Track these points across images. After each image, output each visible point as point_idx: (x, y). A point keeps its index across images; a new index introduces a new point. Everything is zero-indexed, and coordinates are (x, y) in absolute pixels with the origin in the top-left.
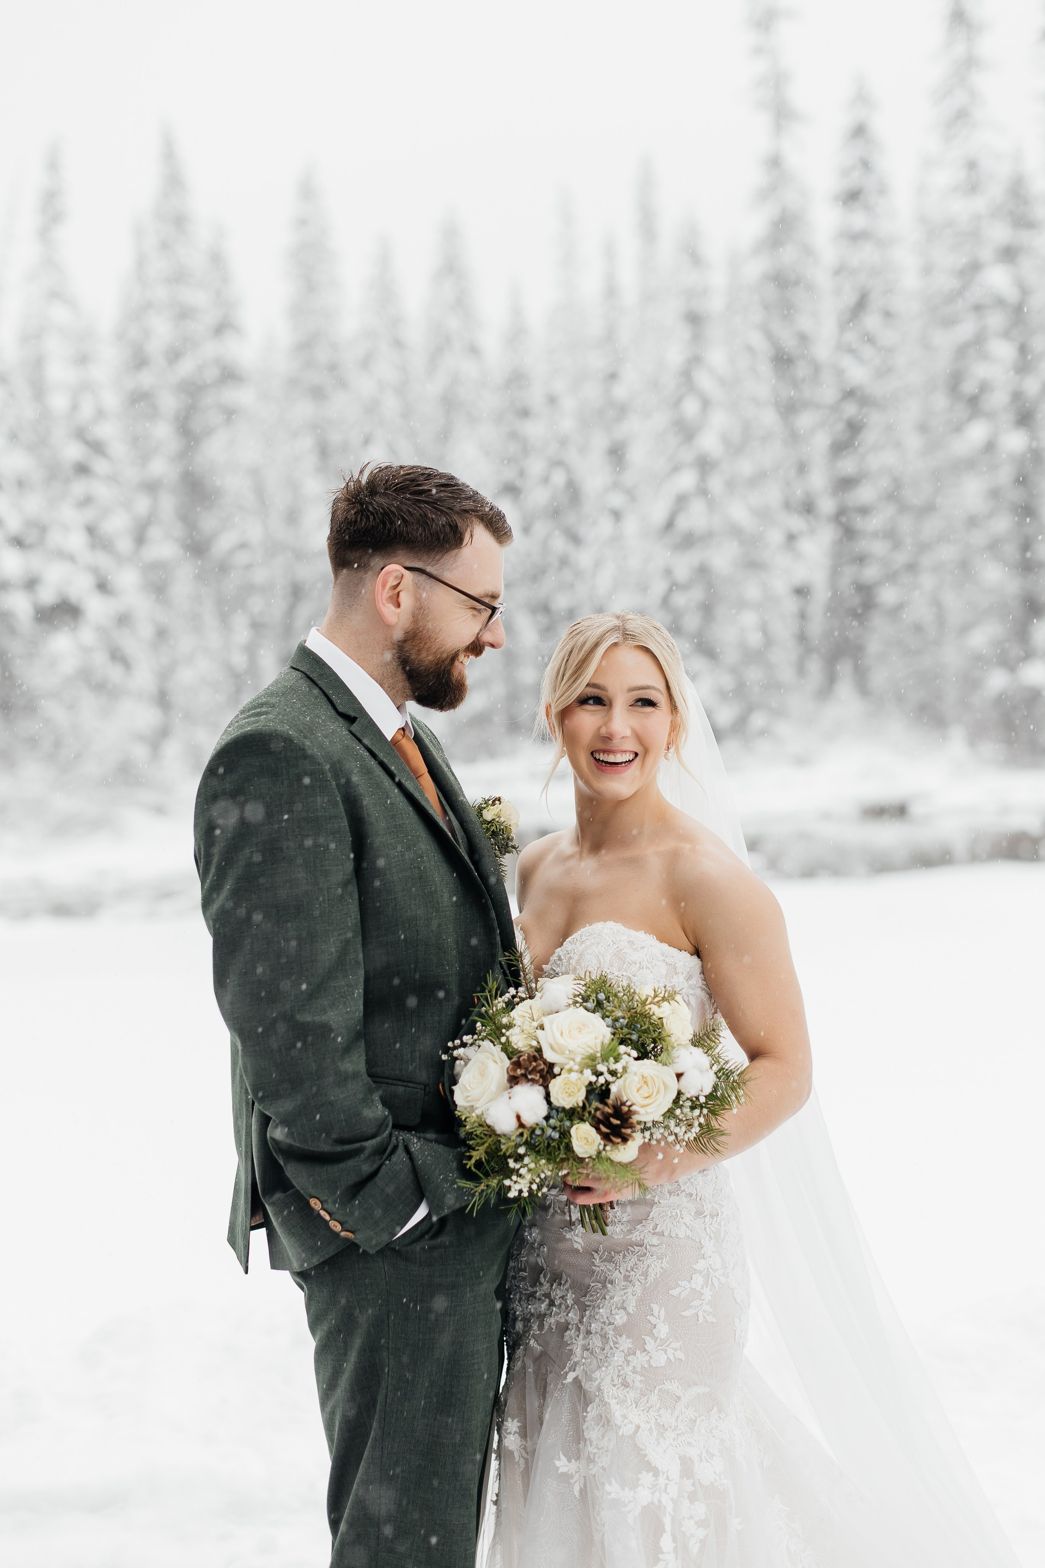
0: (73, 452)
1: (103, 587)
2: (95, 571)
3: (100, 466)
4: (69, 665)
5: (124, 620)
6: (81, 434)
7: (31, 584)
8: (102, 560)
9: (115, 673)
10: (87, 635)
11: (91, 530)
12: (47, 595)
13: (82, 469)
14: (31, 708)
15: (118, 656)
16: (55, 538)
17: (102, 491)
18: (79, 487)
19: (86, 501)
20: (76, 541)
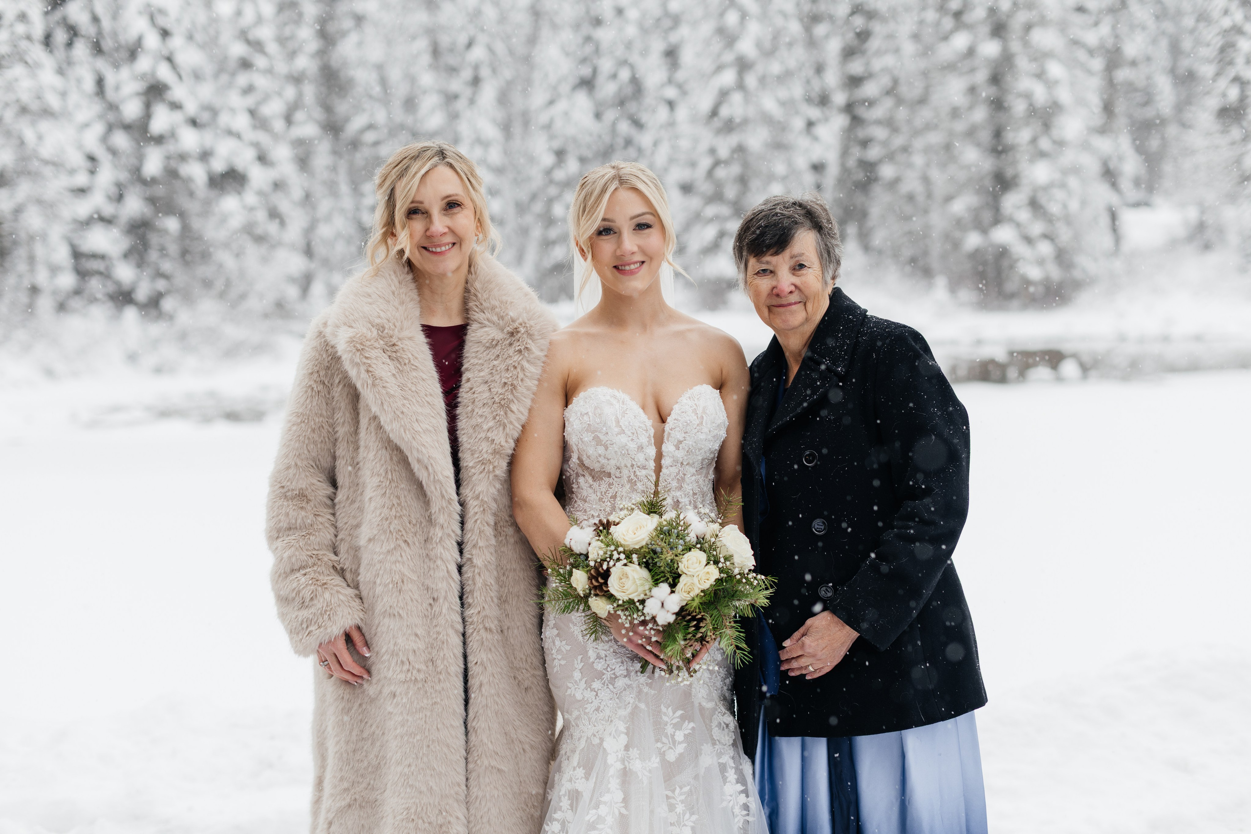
0: (238, 49)
1: (262, 159)
2: (256, 145)
3: (260, 62)
4: (236, 221)
5: (278, 186)
6: (244, 35)
7: (205, 156)
8: (262, 137)
9: (272, 228)
10: (250, 198)
11: (252, 113)
12: (218, 166)
13: (246, 64)
14: (205, 256)
15: (274, 214)
16: (224, 119)
17: (261, 82)
18: (243, 79)
19: (249, 90)
20: (241, 122)
